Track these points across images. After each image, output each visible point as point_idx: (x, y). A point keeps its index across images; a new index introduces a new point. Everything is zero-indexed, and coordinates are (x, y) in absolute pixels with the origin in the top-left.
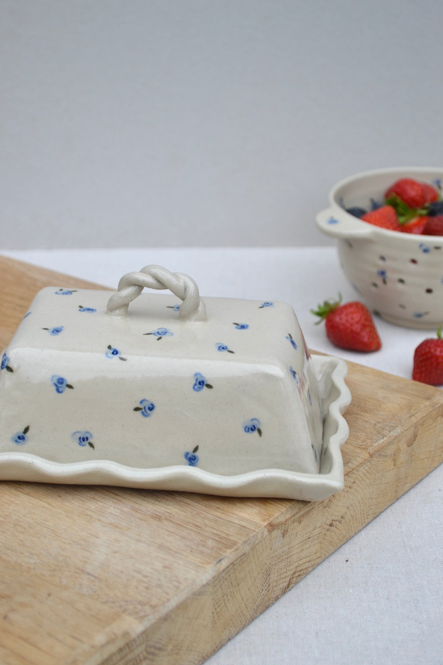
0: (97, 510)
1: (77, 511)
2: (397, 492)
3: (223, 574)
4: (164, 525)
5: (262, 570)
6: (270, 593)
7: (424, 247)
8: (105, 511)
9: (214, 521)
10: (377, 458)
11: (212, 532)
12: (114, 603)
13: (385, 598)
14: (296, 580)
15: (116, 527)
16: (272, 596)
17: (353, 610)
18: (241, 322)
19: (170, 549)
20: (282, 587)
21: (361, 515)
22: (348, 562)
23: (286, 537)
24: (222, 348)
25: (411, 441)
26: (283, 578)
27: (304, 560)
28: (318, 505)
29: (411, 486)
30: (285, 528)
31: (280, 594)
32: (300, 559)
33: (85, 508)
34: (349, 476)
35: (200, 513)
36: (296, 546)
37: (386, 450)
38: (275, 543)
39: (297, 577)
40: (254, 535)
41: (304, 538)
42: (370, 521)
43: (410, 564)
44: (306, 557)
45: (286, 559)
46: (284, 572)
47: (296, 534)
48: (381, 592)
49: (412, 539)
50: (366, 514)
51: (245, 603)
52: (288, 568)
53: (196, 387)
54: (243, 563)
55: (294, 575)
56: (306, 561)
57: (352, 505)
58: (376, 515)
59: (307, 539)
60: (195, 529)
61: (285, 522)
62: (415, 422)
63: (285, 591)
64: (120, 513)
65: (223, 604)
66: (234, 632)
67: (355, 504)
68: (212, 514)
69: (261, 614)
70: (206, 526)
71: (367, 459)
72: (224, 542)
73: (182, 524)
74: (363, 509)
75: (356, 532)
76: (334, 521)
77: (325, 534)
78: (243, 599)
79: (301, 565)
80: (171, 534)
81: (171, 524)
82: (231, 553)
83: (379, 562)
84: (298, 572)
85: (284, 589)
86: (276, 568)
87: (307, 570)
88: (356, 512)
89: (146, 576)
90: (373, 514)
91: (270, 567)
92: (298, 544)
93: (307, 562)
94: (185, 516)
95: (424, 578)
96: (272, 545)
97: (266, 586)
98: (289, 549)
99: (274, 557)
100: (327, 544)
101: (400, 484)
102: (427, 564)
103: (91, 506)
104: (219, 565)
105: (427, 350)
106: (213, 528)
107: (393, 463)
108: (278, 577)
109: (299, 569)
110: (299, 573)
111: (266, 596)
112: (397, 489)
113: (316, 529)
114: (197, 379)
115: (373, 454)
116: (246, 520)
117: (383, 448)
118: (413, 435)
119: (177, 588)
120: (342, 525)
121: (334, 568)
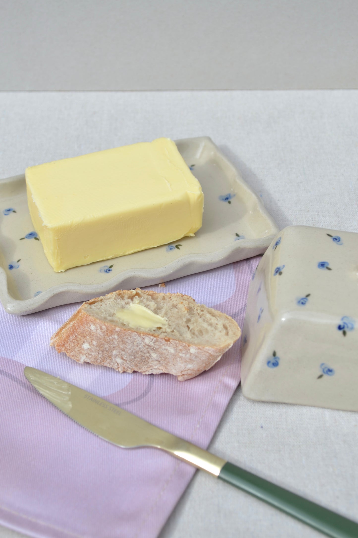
18: (324, 271)
24: (337, 239)
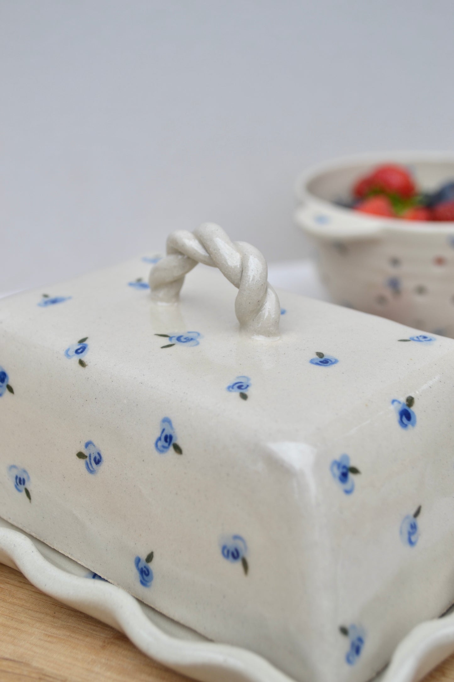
53: (160, 444)
114: (163, 430)
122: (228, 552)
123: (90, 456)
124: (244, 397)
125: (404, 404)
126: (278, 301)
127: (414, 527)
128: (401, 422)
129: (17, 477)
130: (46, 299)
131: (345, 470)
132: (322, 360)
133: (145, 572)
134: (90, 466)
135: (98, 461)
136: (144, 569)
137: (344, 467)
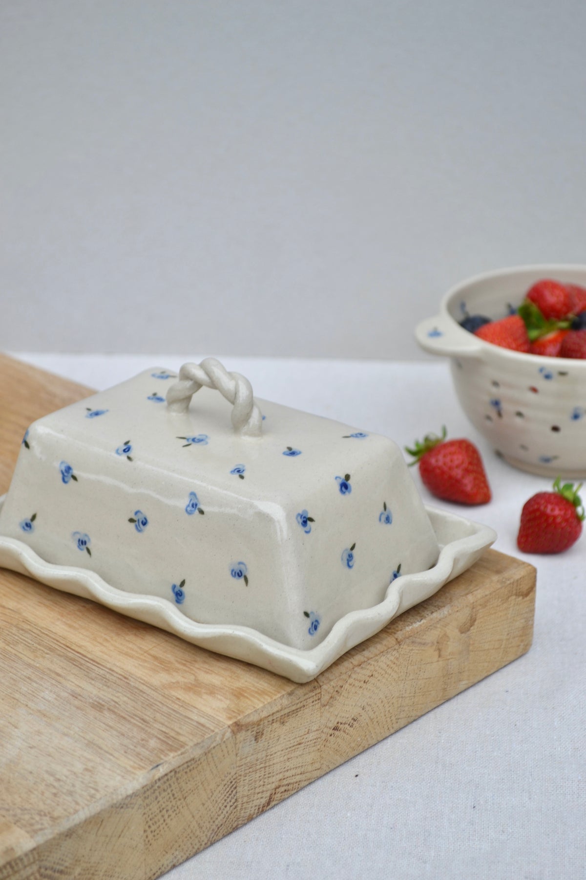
0: (29, 693)
1: (4, 692)
2: (446, 691)
3: (159, 784)
4: (104, 717)
5: (223, 780)
6: (239, 810)
7: (545, 373)
8: (38, 695)
9: (166, 715)
10: (408, 645)
11: (159, 729)
12: (8, 810)
13: (388, 827)
14: (281, 796)
15: (44, 715)
16: (242, 815)
17: (343, 839)
19: (100, 748)
20: (258, 804)
21: (386, 718)
22: (358, 777)
23: (261, 741)
25: (466, 626)
26: (259, 793)
27: (293, 772)
28: (313, 702)
29: (471, 684)
30: (258, 729)
31: (256, 813)
32: (285, 769)
33: (14, 689)
34: (362, 668)
35: (154, 705)
36: (278, 754)
37: (423, 636)
38: (243, 747)
39: (282, 792)
40: (211, 736)
41: (291, 744)
42: (402, 726)
43: (436, 785)
44: (296, 768)
45: (263, 769)
46: (261, 786)
47: (278, 738)
48: (387, 818)
49: (449, 753)
50: (395, 716)
51: (197, 822)
52: (266, 780)
53: (188, 509)
54: (190, 771)
55: (277, 790)
56: (295, 773)
57: (370, 705)
58: (412, 719)
59: (297, 745)
60: (140, 725)
61: (258, 722)
62: (472, 601)
63: (263, 810)
64: (56, 699)
65: (162, 821)
66: (182, 857)
67: (376, 704)
68: (167, 707)
69: (224, 836)
70: (155, 720)
71: (391, 647)
72: (170, 743)
73: (126, 716)
74: (389, 711)
75: (380, 739)
76: (341, 724)
77: (326, 740)
78: (193, 817)
79: (287, 777)
80: (108, 728)
81: (113, 716)
82: (173, 757)
83: (397, 781)
84: (283, 786)
85: (261, 806)
86: (246, 780)
87: (299, 784)
88: (377, 713)
89: (59, 780)
90: (406, 717)
91: (236, 778)
92: (282, 750)
93: (298, 774)
94: (134, 708)
95: (447, 805)
96: (238, 750)
97: (230, 801)
98: (267, 756)
99: (242, 765)
100: (330, 753)
101: (449, 680)
102: (457, 786)
103: (23, 687)
104: (154, 771)
105: (536, 507)
106: (163, 724)
107: (437, 653)
108: (250, 791)
109: (285, 782)
110: (286, 788)
111: (232, 814)
112: (446, 687)
113: (311, 732)
114: (191, 500)
115: (402, 641)
116: (208, 717)
117: (419, 634)
118: (469, 618)
119: (92, 796)
120: (354, 729)
121: (337, 784)
122: (235, 573)
123: (139, 520)
124: (242, 477)
125: (343, 479)
126: (260, 412)
127: (350, 557)
128: (341, 490)
129: (79, 540)
130: (90, 412)
131: (305, 519)
132: (291, 452)
133: (179, 594)
134: (138, 527)
135: (145, 523)
136: (179, 592)
137: (304, 517)
